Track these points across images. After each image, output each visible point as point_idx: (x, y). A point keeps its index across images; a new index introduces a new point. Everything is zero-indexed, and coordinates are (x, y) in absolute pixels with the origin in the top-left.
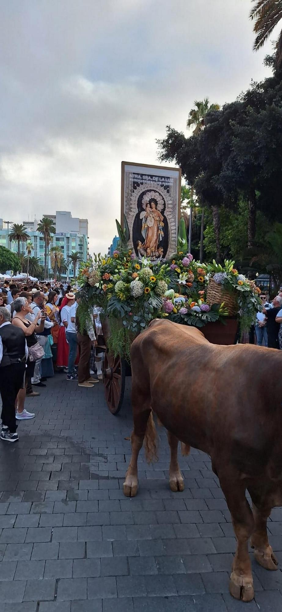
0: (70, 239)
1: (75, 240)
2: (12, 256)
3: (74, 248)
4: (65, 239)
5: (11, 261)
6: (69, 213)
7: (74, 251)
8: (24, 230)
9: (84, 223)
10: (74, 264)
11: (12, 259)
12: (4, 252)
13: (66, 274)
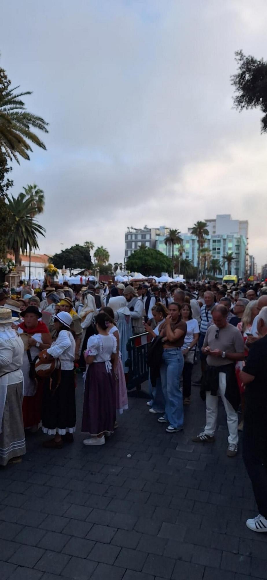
0: (227, 241)
1: (231, 241)
2: (165, 259)
3: (230, 249)
4: (222, 241)
5: (164, 264)
6: (229, 216)
7: (230, 252)
8: (178, 234)
9: (244, 225)
10: (229, 264)
11: (164, 262)
12: (158, 255)
13: (221, 274)
